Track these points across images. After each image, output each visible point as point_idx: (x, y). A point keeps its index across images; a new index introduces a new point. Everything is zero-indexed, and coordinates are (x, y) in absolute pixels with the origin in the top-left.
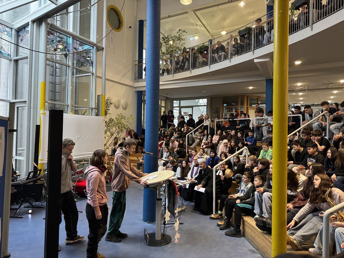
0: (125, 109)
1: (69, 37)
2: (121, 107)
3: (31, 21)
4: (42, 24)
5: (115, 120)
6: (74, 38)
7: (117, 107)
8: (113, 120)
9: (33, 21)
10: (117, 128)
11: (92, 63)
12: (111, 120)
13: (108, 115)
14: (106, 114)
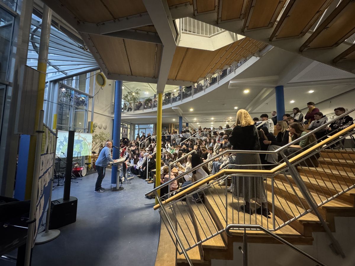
0: (105, 129)
1: (73, 90)
2: (103, 128)
3: (50, 81)
4: (56, 83)
5: (99, 135)
6: (76, 91)
7: (100, 128)
8: (97, 135)
9: (51, 82)
10: (100, 140)
11: (86, 104)
12: (96, 135)
13: (94, 133)
14: (93, 132)
